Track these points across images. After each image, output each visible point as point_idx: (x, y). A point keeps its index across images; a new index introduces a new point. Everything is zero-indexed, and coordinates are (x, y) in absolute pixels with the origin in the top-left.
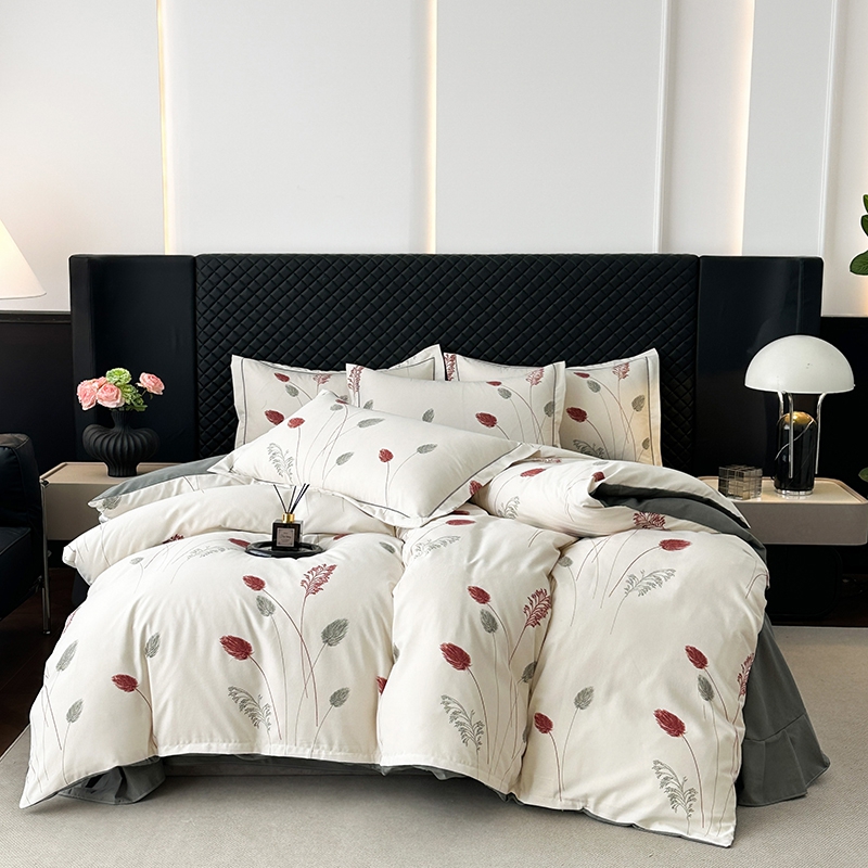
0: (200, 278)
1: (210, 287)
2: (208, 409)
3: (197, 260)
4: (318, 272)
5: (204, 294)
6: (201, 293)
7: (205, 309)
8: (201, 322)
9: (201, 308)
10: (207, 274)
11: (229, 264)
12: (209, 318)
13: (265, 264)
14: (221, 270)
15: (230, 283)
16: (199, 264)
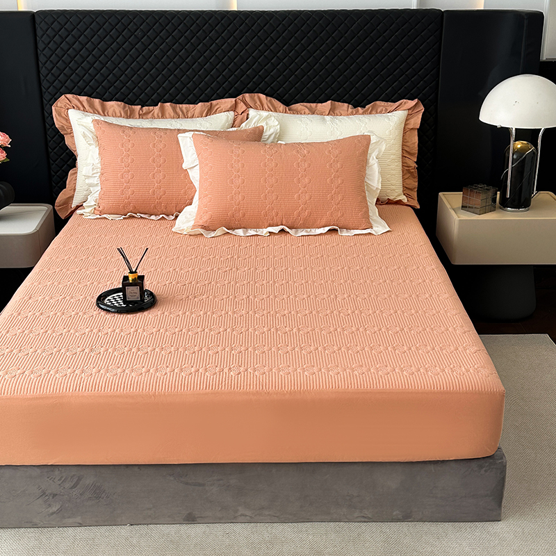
0: (39, 33)
1: (49, 40)
3: (36, 16)
4: (135, 27)
5: (44, 46)
6: (41, 46)
7: (46, 59)
8: (43, 71)
9: (42, 59)
10: (45, 29)
11: (62, 20)
13: (91, 20)
15: (64, 36)
16: (38, 20)
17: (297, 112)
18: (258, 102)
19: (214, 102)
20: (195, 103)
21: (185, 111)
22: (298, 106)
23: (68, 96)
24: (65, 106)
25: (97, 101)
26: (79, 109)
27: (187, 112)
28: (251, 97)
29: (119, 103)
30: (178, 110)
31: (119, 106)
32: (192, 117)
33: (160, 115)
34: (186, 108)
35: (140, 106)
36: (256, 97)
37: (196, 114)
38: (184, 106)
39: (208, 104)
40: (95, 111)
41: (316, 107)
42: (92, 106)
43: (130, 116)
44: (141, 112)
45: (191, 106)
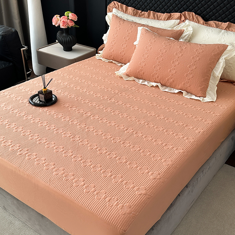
17: (210, 26)
18: (191, 17)
19: (172, 14)
20: (164, 13)
21: (159, 16)
22: (211, 22)
23: (115, 2)
24: (112, 6)
25: (124, 6)
26: (117, 9)
27: (160, 17)
28: (188, 14)
29: (132, 8)
30: (156, 16)
31: (131, 9)
32: (161, 20)
33: (147, 16)
34: (160, 15)
35: (141, 11)
36: (191, 15)
37: (162, 19)
38: (159, 14)
39: (169, 14)
40: (122, 10)
41: (221, 24)
42: (122, 8)
43: (135, 15)
44: (140, 13)
45: (162, 14)
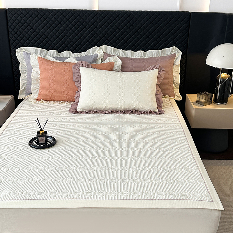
0: (9, 18)
1: (13, 22)
2: (17, 68)
3: (7, 11)
4: (52, 17)
5: (11, 24)
6: (9, 24)
7: (12, 30)
8: (11, 35)
9: (10, 30)
10: (11, 16)
11: (19, 13)
12: (13, 34)
13: (32, 13)
14: (16, 15)
15: (20, 20)
16: (8, 12)
